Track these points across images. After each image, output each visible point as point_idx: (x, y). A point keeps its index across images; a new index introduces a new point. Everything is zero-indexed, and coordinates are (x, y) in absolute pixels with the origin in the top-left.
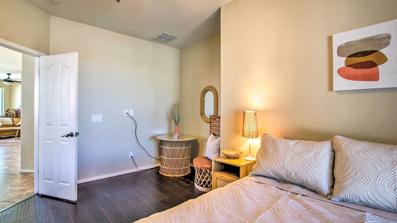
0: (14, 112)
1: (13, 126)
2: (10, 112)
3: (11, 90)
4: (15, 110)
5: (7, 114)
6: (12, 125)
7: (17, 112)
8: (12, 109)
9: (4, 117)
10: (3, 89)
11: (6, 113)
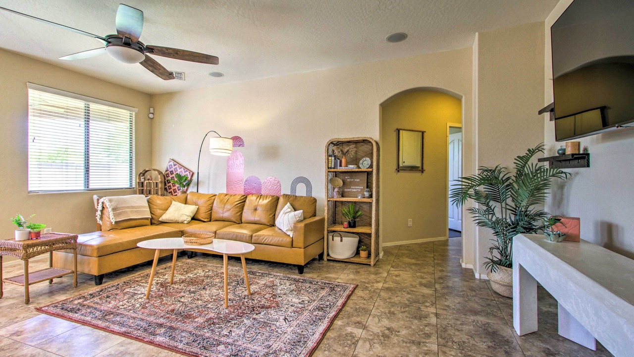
0: (159, 179)
1: (152, 224)
2: (148, 177)
3: (151, 116)
4: (160, 173)
5: (142, 183)
6: (147, 219)
7: (167, 179)
8: (154, 170)
9: (135, 193)
10: (134, 113)
11: (140, 179)
